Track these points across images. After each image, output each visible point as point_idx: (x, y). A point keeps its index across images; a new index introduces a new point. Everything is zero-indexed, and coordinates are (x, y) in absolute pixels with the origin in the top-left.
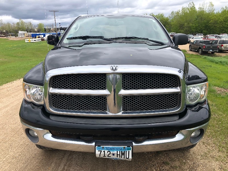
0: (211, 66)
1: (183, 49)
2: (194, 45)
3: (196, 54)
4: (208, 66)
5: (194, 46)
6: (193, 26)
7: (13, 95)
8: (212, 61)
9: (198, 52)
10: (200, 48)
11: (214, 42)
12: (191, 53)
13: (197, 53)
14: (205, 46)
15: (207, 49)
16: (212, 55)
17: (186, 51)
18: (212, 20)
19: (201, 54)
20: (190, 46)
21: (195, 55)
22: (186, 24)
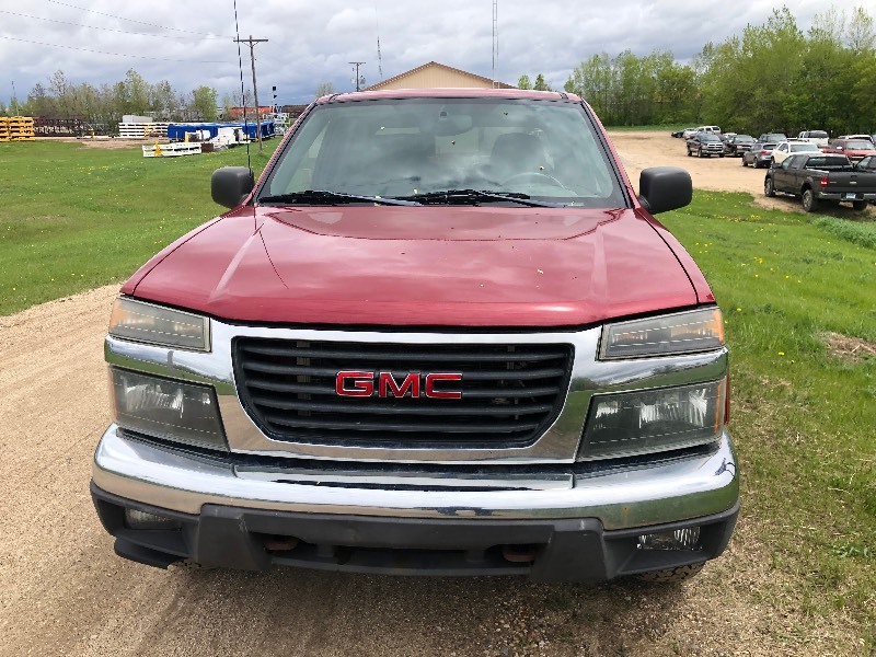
0: (837, 256)
1: (741, 191)
2: (786, 173)
3: (791, 210)
4: (826, 257)
5: (783, 177)
6: (790, 102)
7: (57, 345)
8: (849, 238)
9: (798, 200)
10: (807, 186)
11: (864, 163)
12: (771, 204)
13: (796, 208)
14: (827, 180)
15: (835, 189)
16: (857, 213)
17: (753, 198)
18: (865, 79)
19: (812, 211)
20: (767, 177)
21: (786, 214)
22: (758, 92)
